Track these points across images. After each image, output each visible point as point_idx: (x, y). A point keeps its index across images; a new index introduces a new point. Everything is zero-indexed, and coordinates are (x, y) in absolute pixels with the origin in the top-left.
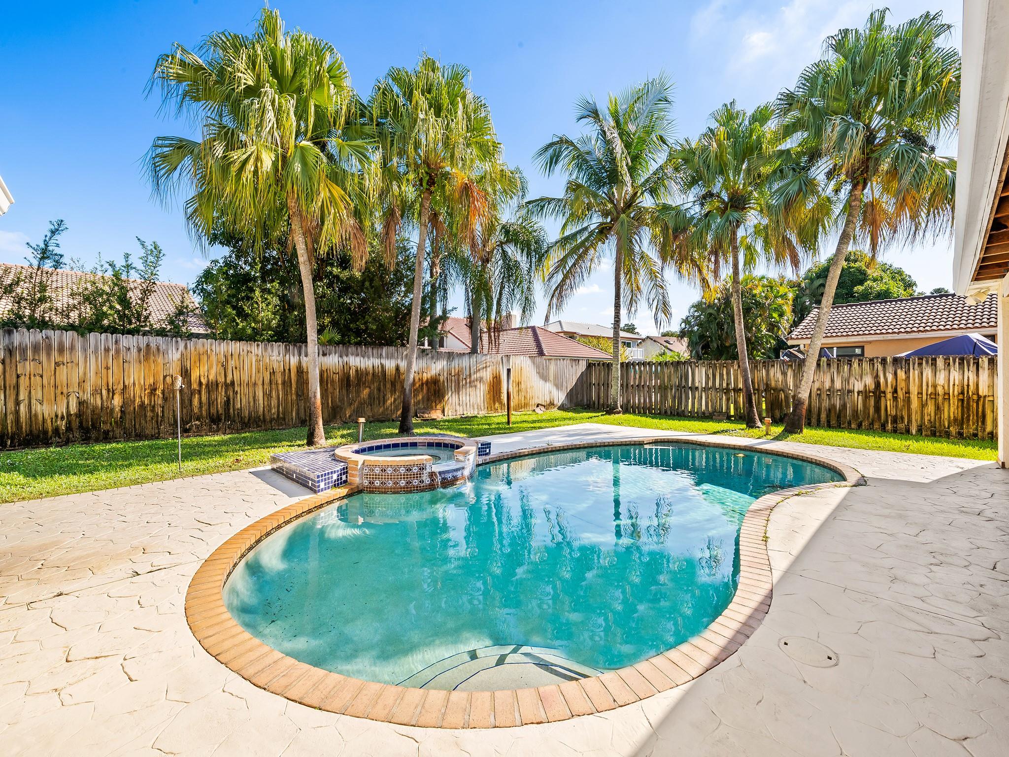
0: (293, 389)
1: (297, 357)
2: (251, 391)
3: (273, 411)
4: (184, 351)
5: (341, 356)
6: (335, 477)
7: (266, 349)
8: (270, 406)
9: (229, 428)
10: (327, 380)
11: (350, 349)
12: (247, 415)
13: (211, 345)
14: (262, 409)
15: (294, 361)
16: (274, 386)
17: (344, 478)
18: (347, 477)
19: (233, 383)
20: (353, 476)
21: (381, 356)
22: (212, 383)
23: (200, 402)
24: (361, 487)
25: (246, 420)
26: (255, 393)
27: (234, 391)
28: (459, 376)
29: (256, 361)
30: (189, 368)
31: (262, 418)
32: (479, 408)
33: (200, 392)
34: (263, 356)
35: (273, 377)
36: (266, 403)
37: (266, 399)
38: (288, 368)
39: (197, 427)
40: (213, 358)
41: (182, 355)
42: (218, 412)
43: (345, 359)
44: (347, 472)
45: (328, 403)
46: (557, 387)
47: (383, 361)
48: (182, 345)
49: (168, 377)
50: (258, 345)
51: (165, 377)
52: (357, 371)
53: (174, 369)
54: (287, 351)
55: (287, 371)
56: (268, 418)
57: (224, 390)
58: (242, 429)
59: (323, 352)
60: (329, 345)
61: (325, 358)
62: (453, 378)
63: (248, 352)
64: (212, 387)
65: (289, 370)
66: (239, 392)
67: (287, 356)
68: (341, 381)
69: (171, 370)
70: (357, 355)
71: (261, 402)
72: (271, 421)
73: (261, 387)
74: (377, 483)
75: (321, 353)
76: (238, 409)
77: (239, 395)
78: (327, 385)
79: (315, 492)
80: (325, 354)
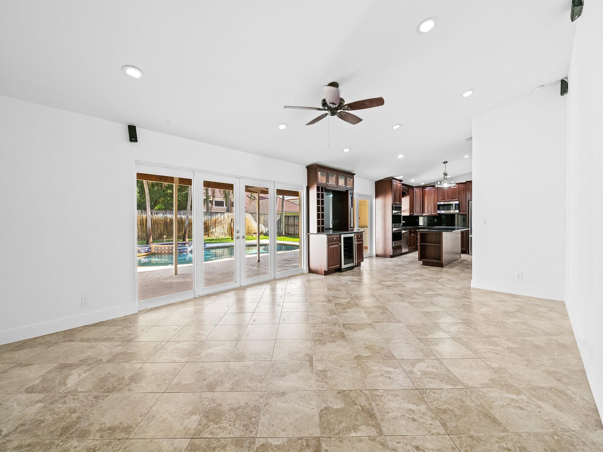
0: (144, 226)
5: (164, 214)
6: (147, 250)
10: (158, 223)
11: (167, 212)
15: (144, 216)
17: (150, 250)
20: (152, 250)
21: (180, 214)
24: (155, 253)
28: (216, 221)
32: (225, 234)
38: (142, 219)
43: (165, 215)
44: (151, 249)
46: (265, 226)
47: (181, 216)
52: (170, 220)
54: (142, 212)
55: (142, 220)
59: (156, 213)
60: (159, 210)
61: (157, 215)
62: (213, 222)
65: (143, 219)
67: (142, 214)
68: (164, 223)
70: (170, 214)
74: (159, 252)
75: (155, 213)
78: (158, 225)
79: (140, 253)
80: (157, 214)
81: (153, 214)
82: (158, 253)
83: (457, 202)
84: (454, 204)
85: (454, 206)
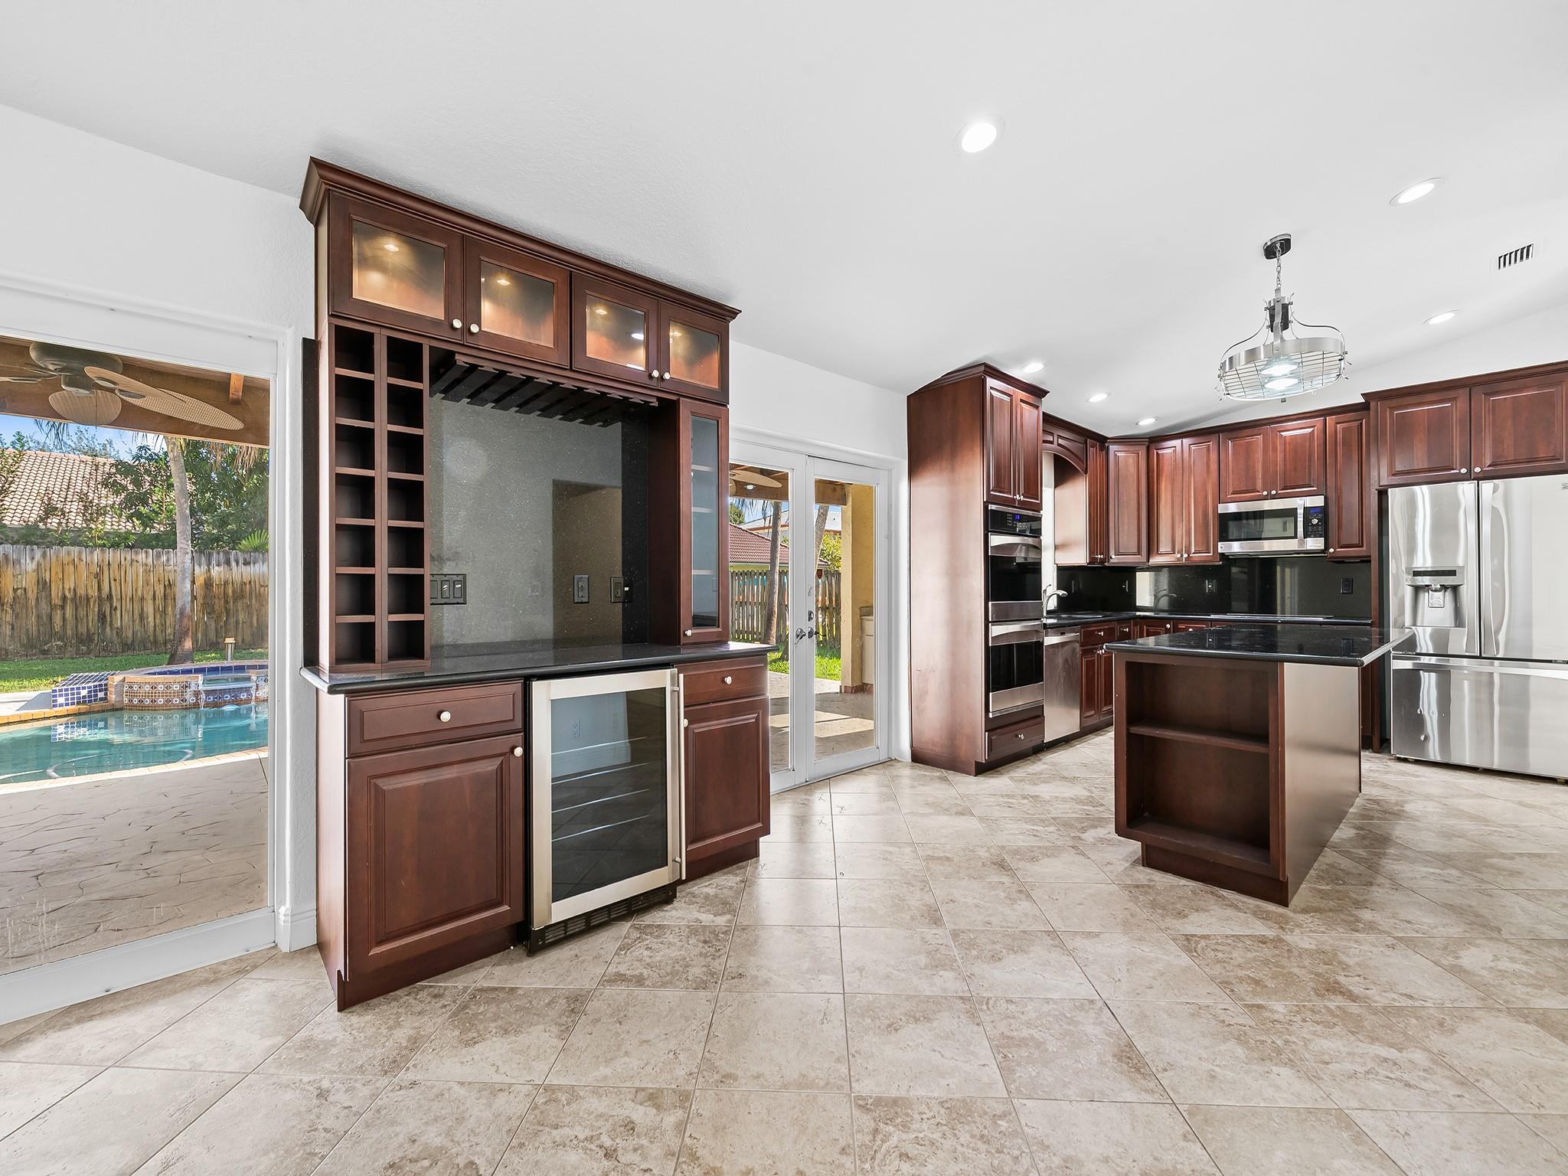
1: (204, 568)
2: (136, 606)
3: (169, 631)
4: (41, 561)
6: (84, 693)
7: (159, 556)
8: (164, 625)
9: (103, 650)
10: (251, 594)
12: (130, 635)
13: (80, 553)
14: (152, 629)
15: (198, 571)
16: (169, 602)
17: (101, 695)
18: (106, 694)
19: (110, 597)
20: (111, 693)
22: (80, 597)
23: (64, 619)
24: (119, 705)
25: (129, 642)
26: (142, 609)
27: (111, 607)
29: (145, 571)
30: (48, 580)
31: (152, 638)
33: (63, 607)
34: (154, 566)
35: (168, 591)
36: (158, 621)
37: (158, 616)
39: (59, 648)
40: (82, 566)
41: (39, 564)
42: (88, 630)
44: (106, 690)
45: (251, 623)
48: (38, 554)
49: (19, 591)
50: (147, 552)
51: (15, 590)
53: (29, 582)
56: (160, 638)
57: (97, 605)
58: (123, 652)
59: (245, 560)
60: (256, 552)
61: (249, 567)
63: (132, 561)
64: (80, 601)
66: (119, 607)
69: (24, 583)
71: (151, 619)
72: (165, 643)
73: (151, 602)
75: (241, 561)
76: (117, 628)
77: (118, 612)
78: (251, 599)
80: (246, 563)
81: (234, 564)
82: (132, 708)
83: (1318, 501)
84: (1300, 512)
85: (1300, 519)
